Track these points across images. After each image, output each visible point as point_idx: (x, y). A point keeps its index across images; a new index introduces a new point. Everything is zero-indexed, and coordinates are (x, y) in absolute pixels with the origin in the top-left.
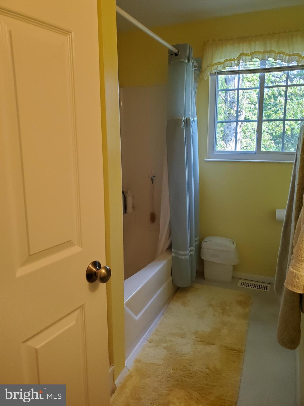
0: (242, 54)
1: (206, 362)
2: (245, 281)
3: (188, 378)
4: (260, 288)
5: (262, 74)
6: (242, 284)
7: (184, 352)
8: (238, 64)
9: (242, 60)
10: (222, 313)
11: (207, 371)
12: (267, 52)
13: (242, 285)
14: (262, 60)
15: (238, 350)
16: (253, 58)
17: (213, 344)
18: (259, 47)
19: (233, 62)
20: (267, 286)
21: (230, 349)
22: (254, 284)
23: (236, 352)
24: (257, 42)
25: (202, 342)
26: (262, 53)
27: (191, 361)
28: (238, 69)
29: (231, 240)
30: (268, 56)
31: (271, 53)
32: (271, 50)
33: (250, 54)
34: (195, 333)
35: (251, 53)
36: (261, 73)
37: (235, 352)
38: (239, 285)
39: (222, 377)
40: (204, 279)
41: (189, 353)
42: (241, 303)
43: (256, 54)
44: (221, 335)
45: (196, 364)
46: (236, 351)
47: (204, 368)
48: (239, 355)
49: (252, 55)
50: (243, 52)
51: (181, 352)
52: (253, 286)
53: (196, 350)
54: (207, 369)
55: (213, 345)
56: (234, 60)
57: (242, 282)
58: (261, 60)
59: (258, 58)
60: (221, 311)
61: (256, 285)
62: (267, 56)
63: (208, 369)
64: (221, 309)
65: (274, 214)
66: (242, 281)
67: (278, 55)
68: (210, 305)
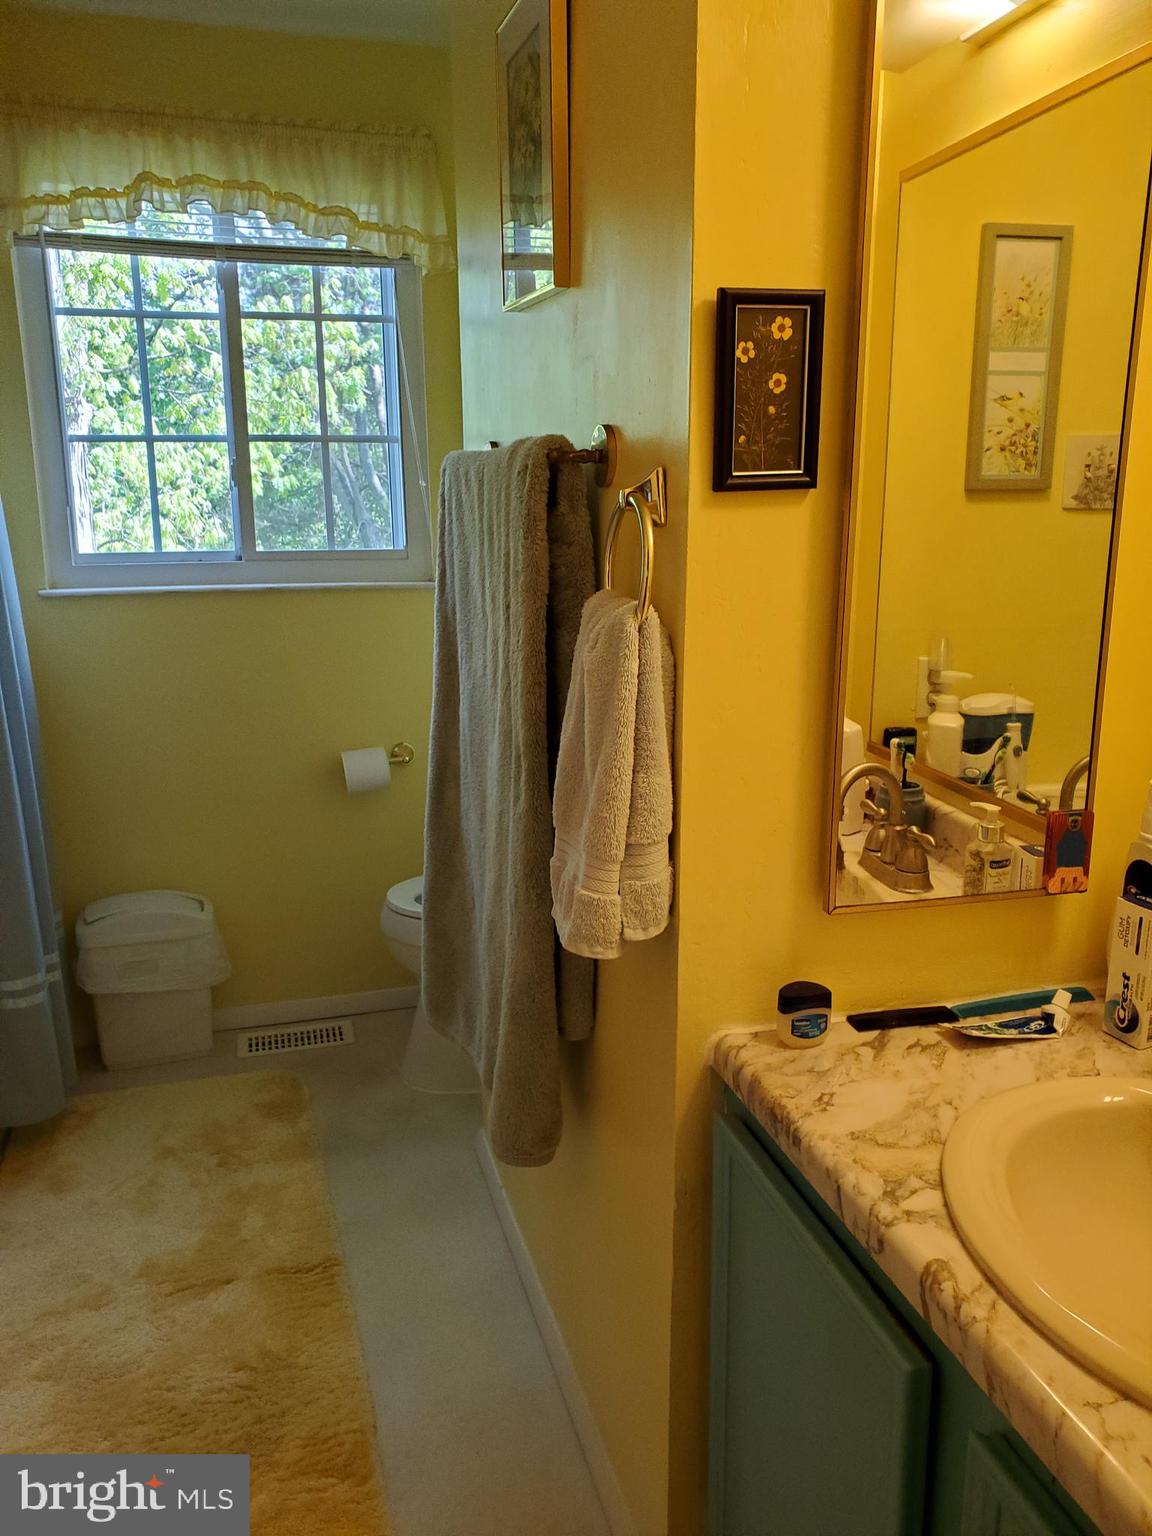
0: (144, 177)
1: (226, 1351)
2: (260, 1033)
3: (178, 1434)
4: (319, 1040)
5: (226, 263)
6: (251, 1046)
7: (126, 1356)
8: (131, 217)
9: (151, 201)
10: (219, 1165)
11: (242, 1377)
12: (241, 187)
13: (254, 1048)
14: (222, 212)
15: (321, 1264)
16: (192, 197)
17: (228, 1282)
18: (203, 160)
19: (109, 202)
20: (340, 1028)
21: (295, 1273)
22: (296, 1034)
23: (317, 1274)
24: (194, 139)
25: (183, 1290)
26: (222, 187)
27: (165, 1373)
28: (125, 234)
29: (192, 896)
30: (246, 200)
31: (255, 192)
32: (254, 182)
33: (174, 183)
34: (148, 1270)
35: (180, 179)
36: (223, 261)
37: (313, 1273)
38: (243, 1052)
39: (302, 1370)
40: (104, 1068)
41: (149, 1351)
42: (277, 1110)
43: (201, 186)
44: (245, 1241)
45: (191, 1373)
46: (318, 1270)
47: (225, 1373)
48: (333, 1276)
49: (187, 186)
50: (147, 170)
51: (115, 1359)
52: (293, 1040)
53: (172, 1327)
54: (238, 1370)
55: (229, 1286)
56: (112, 194)
57: (251, 1040)
58: (219, 210)
59: (210, 204)
60: (214, 1160)
61: (302, 1033)
62: (240, 199)
63: (240, 1369)
64: (213, 1154)
65: (338, 770)
66: (249, 1035)
67: (282, 205)
68: (168, 1153)
